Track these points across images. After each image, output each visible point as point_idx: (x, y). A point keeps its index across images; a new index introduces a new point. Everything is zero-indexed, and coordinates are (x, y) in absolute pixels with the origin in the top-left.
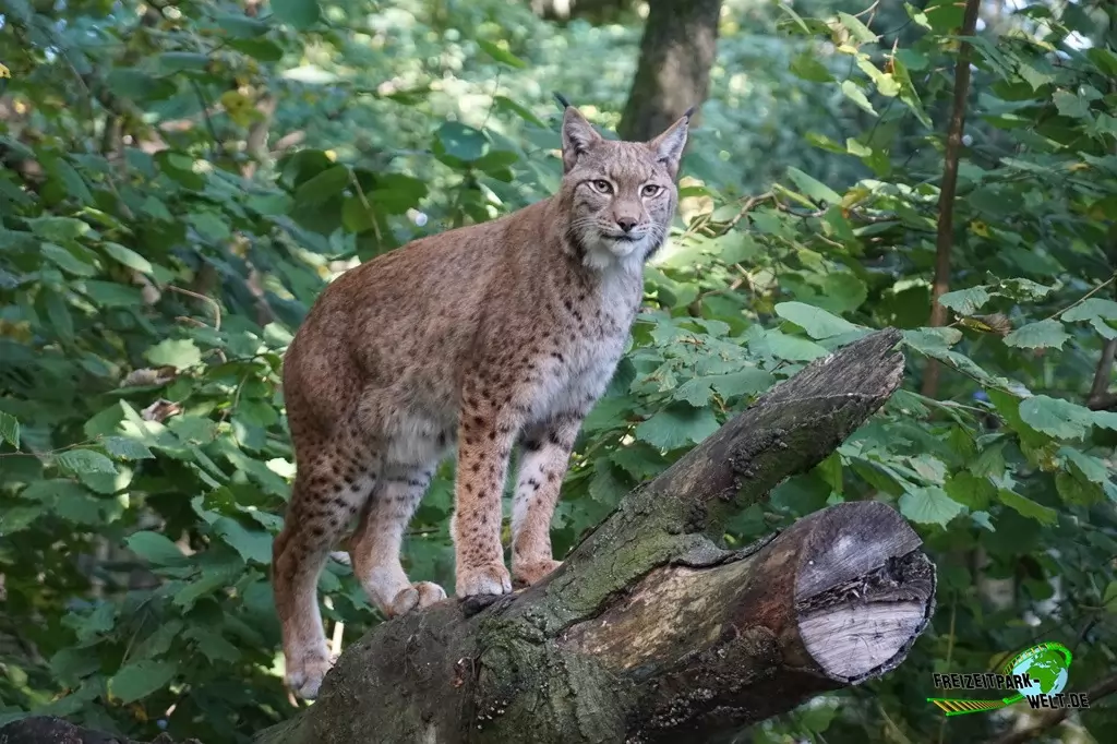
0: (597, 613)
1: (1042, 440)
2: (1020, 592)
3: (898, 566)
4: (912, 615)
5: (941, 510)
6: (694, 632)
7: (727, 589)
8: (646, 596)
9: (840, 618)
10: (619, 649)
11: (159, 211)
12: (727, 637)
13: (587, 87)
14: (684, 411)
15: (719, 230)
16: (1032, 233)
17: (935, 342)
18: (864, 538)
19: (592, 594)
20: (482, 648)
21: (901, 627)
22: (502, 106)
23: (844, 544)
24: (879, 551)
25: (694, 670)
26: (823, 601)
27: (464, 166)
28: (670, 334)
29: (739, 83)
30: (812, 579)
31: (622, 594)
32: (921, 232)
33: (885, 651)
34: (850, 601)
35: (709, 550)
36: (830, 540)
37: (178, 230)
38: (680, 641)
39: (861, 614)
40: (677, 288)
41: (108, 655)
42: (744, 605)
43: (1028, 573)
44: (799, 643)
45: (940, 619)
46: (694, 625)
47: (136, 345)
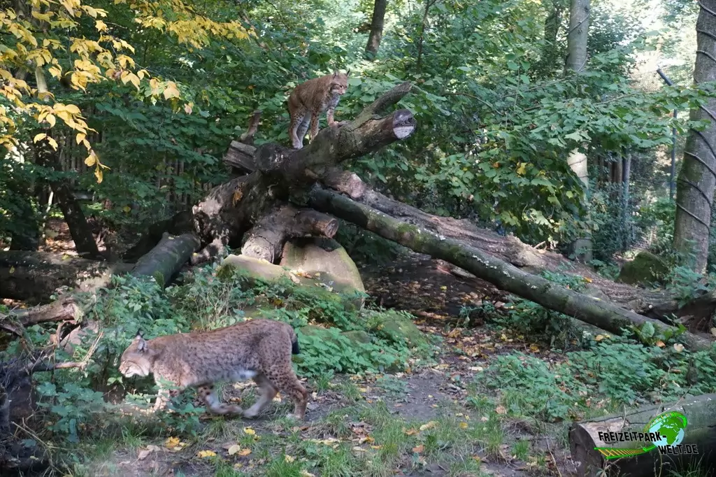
0: (360, 127)
1: (429, 101)
2: (429, 127)
3: (410, 120)
4: (412, 128)
5: (414, 112)
6: (376, 131)
7: (382, 123)
8: (368, 125)
9: (400, 128)
10: (364, 133)
11: (287, 61)
12: (381, 131)
13: (361, 44)
14: (369, 95)
15: (381, 64)
16: (433, 67)
17: (413, 84)
18: (404, 115)
19: (359, 124)
20: (341, 132)
21: (410, 130)
22: (347, 47)
23: (401, 116)
24: (407, 117)
25: (376, 137)
26: (397, 125)
27: (338, 53)
28: (369, 81)
29: (386, 44)
30: (396, 122)
31: (364, 124)
32: (414, 66)
33: (407, 134)
34: (402, 126)
35: (379, 117)
36: (399, 115)
37: (290, 64)
38: (374, 132)
39: (403, 128)
40: (374, 74)
41: (278, 132)
42: (384, 126)
43: (430, 124)
44: (393, 132)
45: (416, 130)
46: (376, 129)
47: (284, 83)
